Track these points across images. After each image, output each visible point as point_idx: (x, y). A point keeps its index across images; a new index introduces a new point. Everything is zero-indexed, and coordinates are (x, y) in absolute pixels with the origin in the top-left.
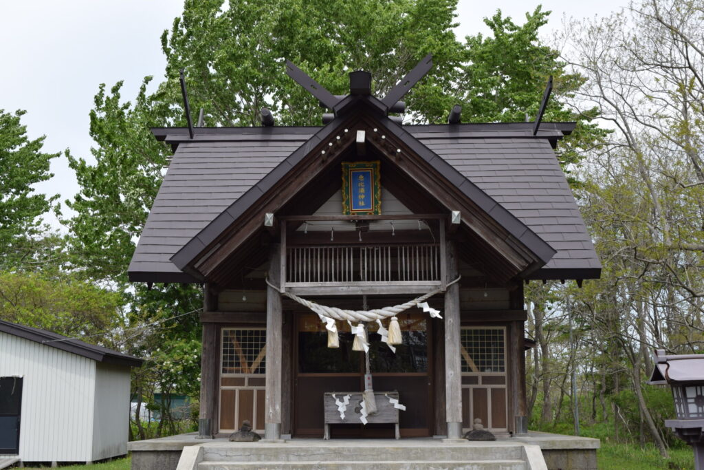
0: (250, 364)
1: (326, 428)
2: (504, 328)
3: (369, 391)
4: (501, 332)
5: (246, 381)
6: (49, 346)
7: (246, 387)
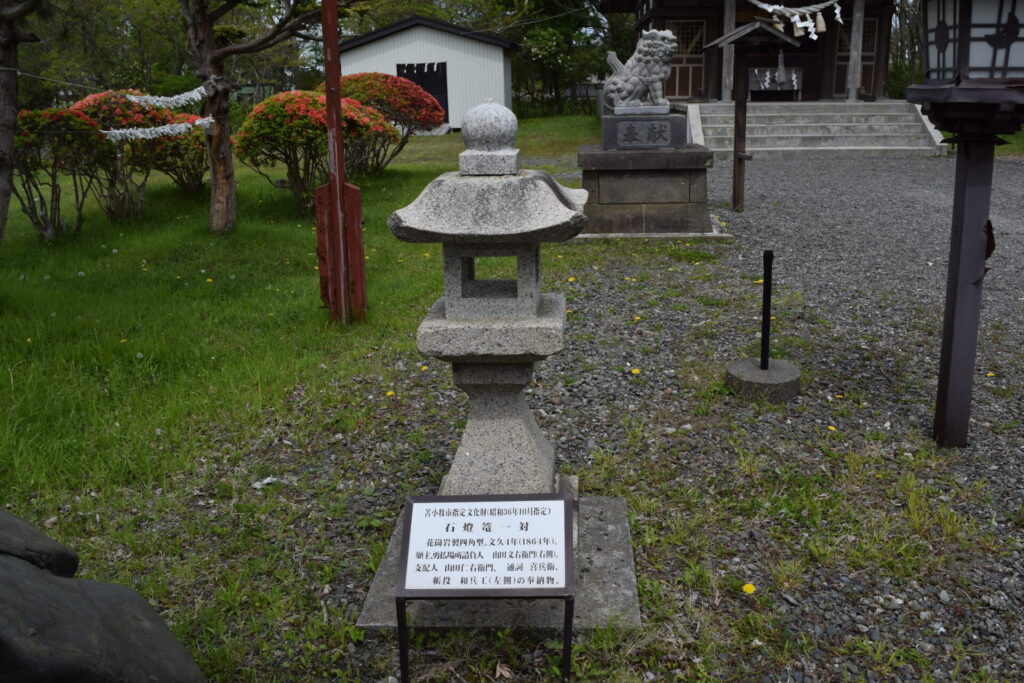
0: (687, 48)
1: (749, 94)
2: (877, 20)
3: (781, 67)
4: (875, 22)
5: (685, 60)
6: (465, 37)
7: (684, 65)
